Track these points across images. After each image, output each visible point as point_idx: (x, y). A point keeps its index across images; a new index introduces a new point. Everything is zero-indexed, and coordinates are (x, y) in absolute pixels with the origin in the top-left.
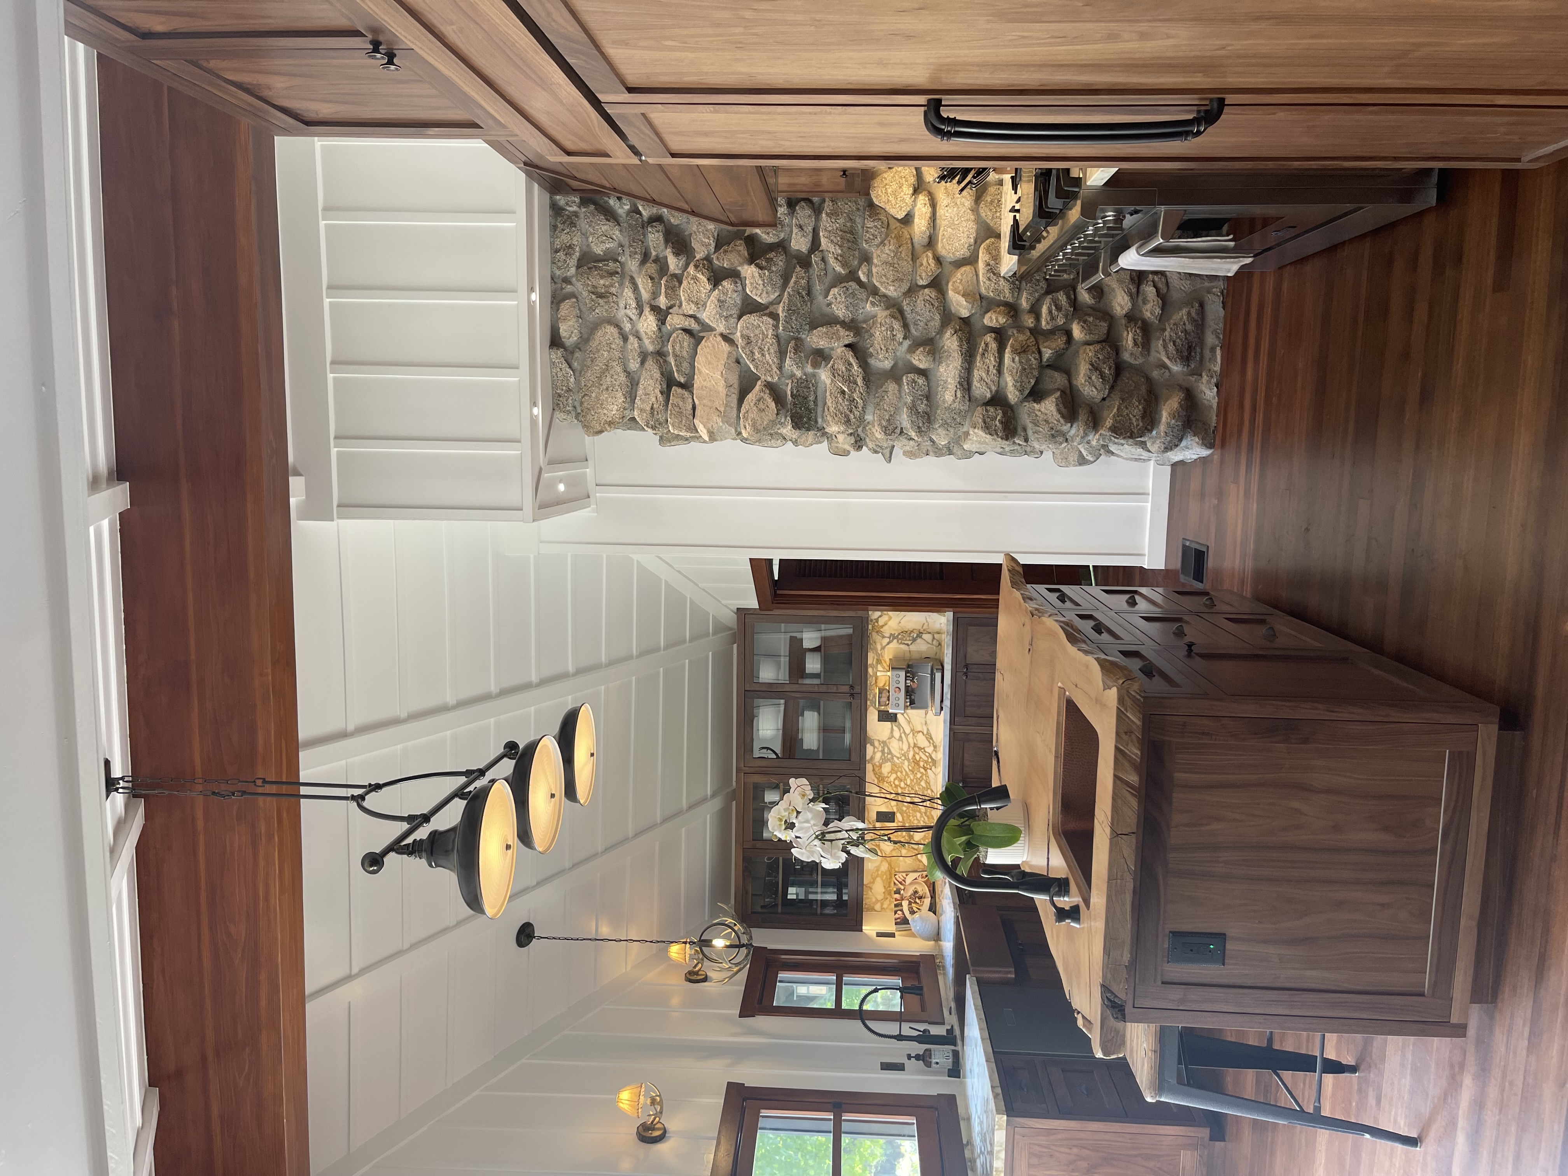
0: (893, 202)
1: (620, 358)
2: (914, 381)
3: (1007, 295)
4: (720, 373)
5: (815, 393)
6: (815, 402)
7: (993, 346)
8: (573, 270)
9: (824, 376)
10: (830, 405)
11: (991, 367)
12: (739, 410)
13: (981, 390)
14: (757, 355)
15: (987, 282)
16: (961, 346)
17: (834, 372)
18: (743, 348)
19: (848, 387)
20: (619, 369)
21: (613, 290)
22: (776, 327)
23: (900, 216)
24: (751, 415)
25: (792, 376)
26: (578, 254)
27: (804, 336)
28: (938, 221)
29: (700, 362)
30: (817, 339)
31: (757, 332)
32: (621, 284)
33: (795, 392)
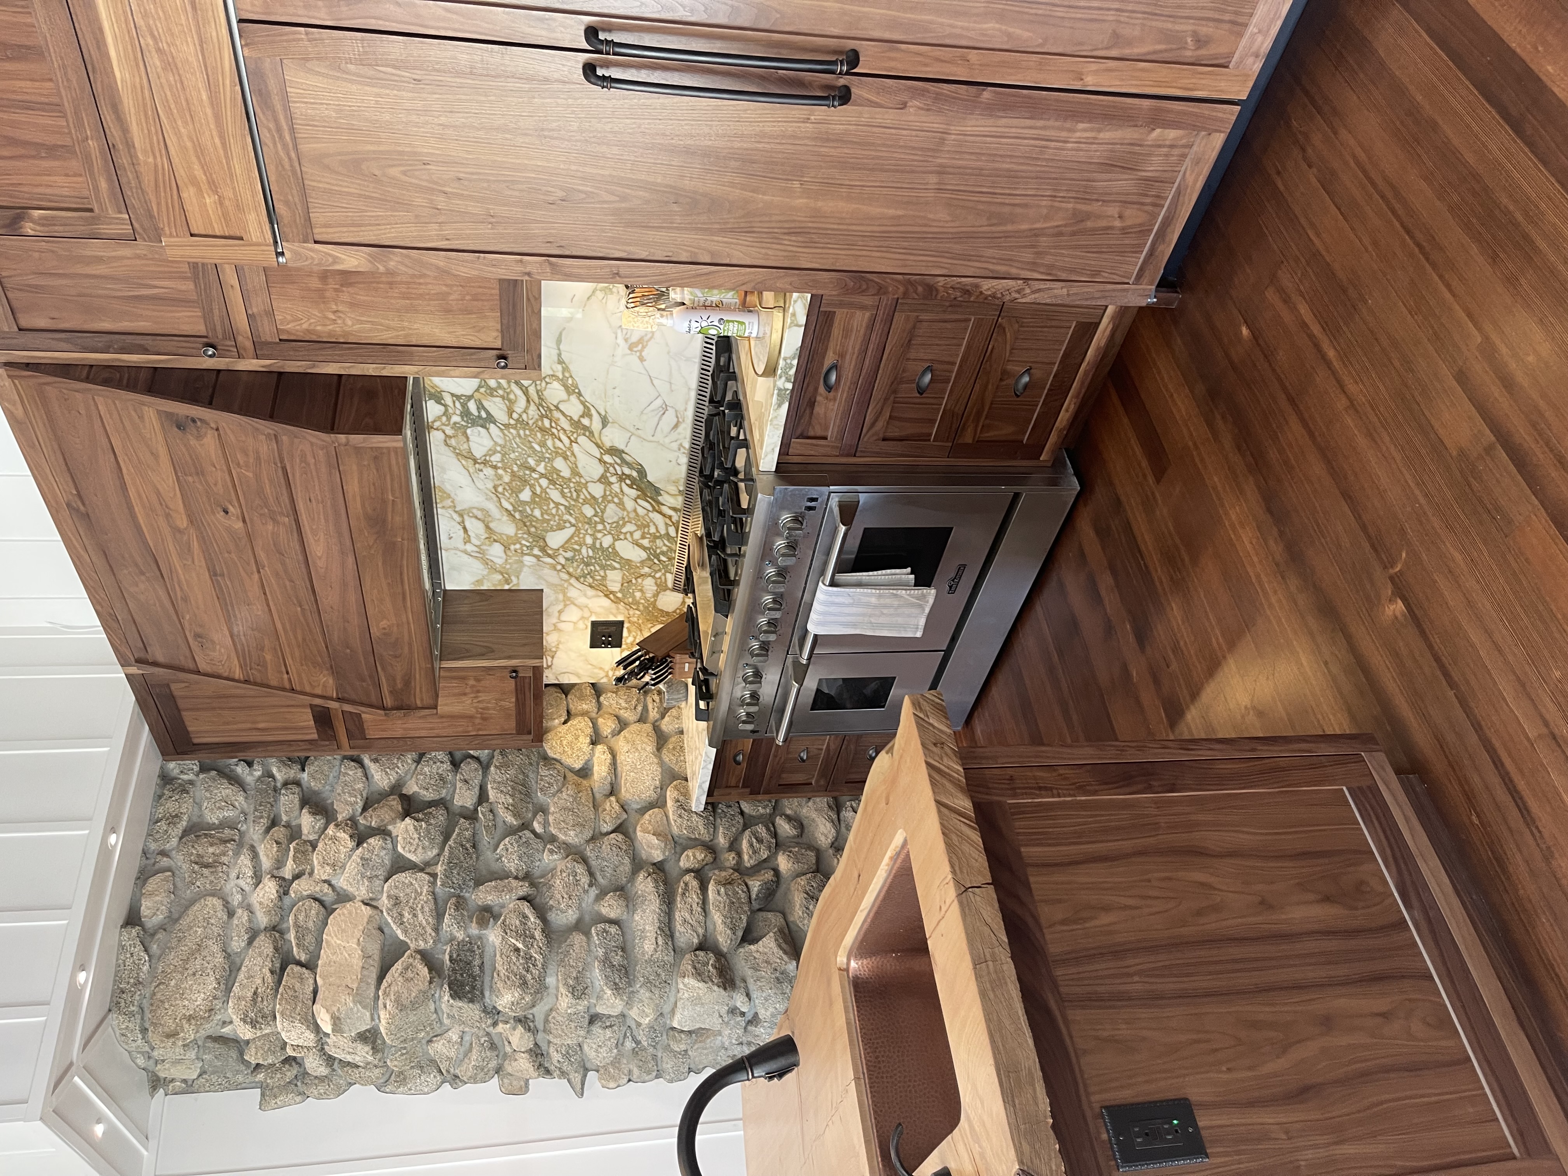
0: (570, 753)
1: (219, 935)
2: (605, 931)
3: (702, 832)
4: (355, 940)
5: (481, 956)
6: (482, 966)
7: (694, 884)
8: (174, 841)
9: (493, 936)
10: (500, 968)
11: (695, 906)
12: (378, 987)
13: (686, 936)
14: (407, 916)
15: (679, 820)
16: (657, 887)
17: (505, 928)
18: (389, 910)
19: (524, 942)
20: (215, 948)
21: (225, 859)
22: (434, 883)
23: (578, 766)
24: (394, 988)
25: (453, 939)
26: (185, 823)
27: (467, 895)
28: (619, 769)
29: (331, 935)
30: (485, 896)
31: (408, 891)
32: (237, 854)
33: (455, 956)
